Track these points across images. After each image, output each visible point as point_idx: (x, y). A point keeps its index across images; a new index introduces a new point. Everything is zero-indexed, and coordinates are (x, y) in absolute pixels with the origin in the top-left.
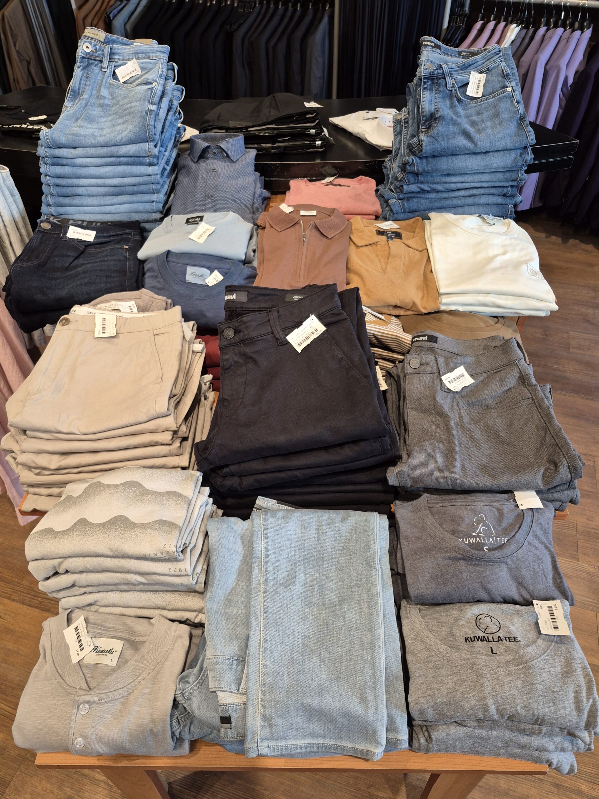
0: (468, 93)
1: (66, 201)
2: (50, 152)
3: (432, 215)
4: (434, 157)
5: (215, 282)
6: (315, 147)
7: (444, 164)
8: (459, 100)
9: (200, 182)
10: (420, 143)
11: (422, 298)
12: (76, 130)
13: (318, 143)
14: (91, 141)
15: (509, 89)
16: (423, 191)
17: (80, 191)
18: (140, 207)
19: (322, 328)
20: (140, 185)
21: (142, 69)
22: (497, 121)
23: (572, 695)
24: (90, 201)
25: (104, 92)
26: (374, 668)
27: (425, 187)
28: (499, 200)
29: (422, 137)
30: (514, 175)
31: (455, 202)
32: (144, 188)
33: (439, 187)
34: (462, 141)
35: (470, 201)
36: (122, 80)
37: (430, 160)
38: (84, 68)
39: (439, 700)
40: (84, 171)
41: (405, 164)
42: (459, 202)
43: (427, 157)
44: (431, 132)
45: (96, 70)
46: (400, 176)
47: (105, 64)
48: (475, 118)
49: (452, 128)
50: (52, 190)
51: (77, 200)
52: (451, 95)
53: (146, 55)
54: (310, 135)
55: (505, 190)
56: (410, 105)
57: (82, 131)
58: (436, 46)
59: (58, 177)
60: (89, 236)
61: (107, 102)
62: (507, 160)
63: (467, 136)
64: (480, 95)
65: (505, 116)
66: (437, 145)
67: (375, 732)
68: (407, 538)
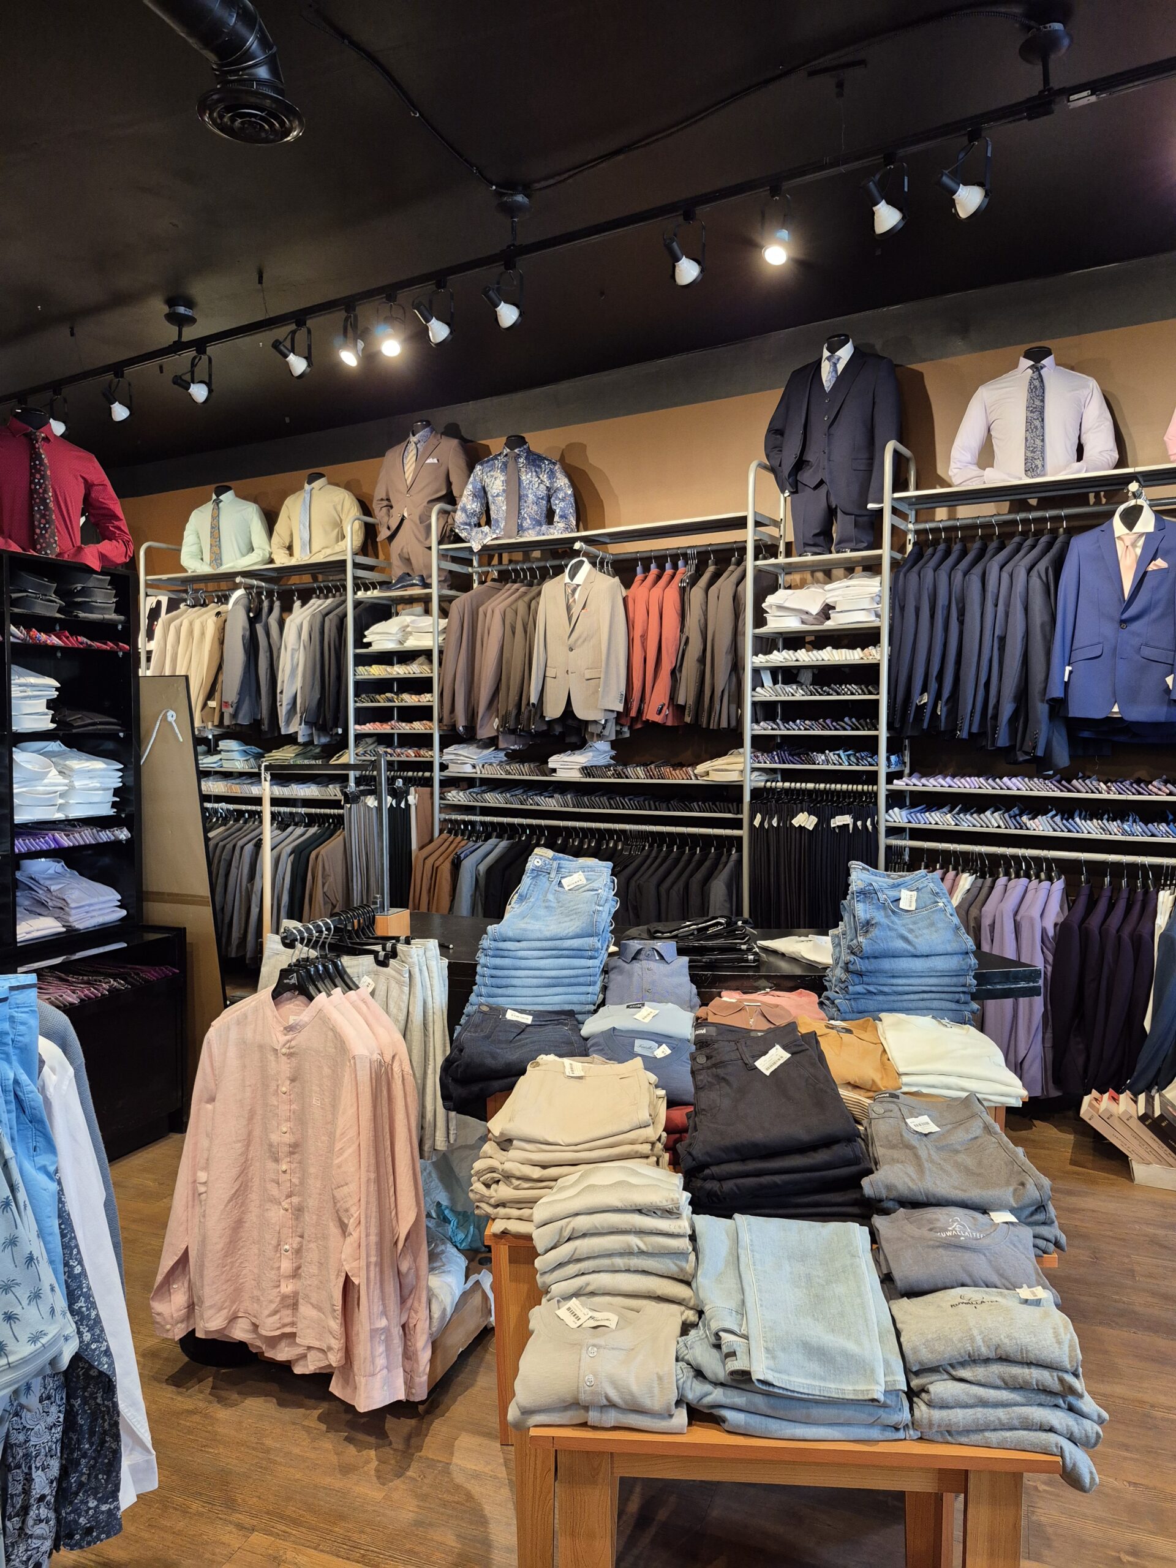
0: (901, 906)
1: (500, 991)
2: (494, 944)
3: (882, 1015)
4: (876, 957)
5: (663, 1055)
6: (747, 961)
7: (887, 964)
8: (893, 912)
9: (635, 978)
10: (859, 945)
11: (882, 1078)
12: (523, 926)
13: (751, 957)
14: (538, 935)
15: (941, 904)
16: (870, 992)
17: (515, 982)
18: (575, 998)
19: (787, 1056)
20: (577, 976)
21: (587, 879)
22: (933, 929)
23: (1051, 1331)
24: (525, 991)
25: (550, 897)
26: (866, 1320)
27: (871, 988)
28: (954, 1006)
29: (861, 939)
30: (962, 980)
31: (905, 1004)
32: (581, 980)
33: (886, 989)
34: (900, 944)
35: (922, 1004)
36: (567, 888)
37: (872, 960)
38: (533, 878)
39: (930, 1336)
40: (523, 963)
41: (847, 964)
42: (910, 1005)
43: (868, 958)
44: (869, 935)
45: (544, 879)
46: (844, 977)
47: (553, 875)
48: (911, 926)
49: (889, 933)
50: (487, 981)
51: (510, 991)
52: (883, 907)
53: (591, 869)
54: (740, 950)
55: (957, 996)
56: (846, 918)
57: (529, 927)
58: (864, 869)
59: (495, 968)
60: (528, 1019)
61: (552, 905)
62: (953, 963)
63: (905, 939)
64: (913, 908)
65: (941, 925)
66: (877, 947)
67: (873, 1371)
68: (887, 1240)
